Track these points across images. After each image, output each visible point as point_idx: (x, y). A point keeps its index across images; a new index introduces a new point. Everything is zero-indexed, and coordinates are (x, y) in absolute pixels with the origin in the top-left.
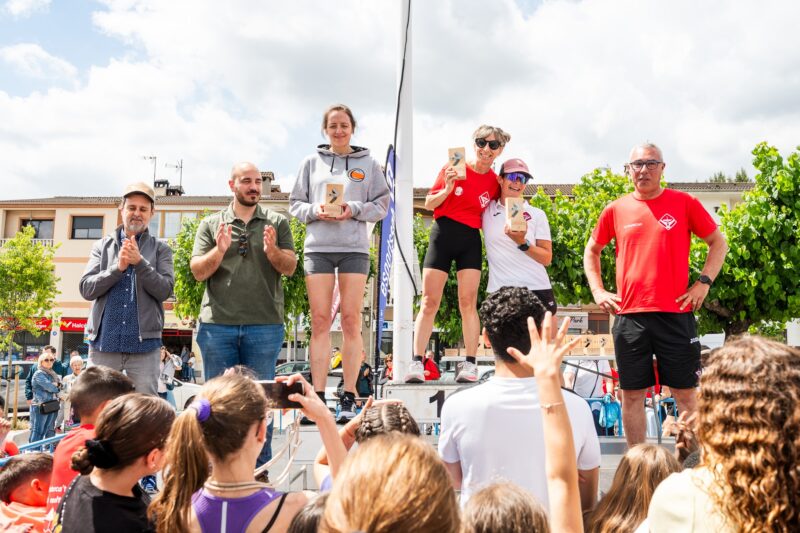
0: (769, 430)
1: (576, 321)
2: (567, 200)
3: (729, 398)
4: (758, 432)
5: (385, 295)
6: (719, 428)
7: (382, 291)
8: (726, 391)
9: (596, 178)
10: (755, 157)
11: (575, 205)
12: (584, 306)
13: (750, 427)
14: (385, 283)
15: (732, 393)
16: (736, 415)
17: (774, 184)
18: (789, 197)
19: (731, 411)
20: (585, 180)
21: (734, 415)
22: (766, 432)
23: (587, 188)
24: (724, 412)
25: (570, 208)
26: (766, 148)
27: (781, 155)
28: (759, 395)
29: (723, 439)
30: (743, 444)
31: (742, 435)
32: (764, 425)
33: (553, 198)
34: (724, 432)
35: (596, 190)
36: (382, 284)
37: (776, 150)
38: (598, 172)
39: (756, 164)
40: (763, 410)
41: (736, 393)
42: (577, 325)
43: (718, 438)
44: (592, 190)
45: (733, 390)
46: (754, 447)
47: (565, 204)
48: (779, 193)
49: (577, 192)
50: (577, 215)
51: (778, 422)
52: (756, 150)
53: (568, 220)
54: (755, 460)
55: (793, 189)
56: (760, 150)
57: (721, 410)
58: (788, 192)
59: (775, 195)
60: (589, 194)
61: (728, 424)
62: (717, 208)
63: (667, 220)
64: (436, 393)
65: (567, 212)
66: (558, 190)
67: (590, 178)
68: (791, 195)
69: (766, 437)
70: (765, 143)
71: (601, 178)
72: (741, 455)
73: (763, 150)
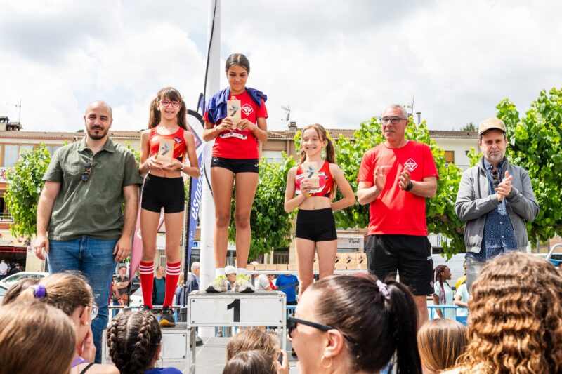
0: (534, 320)
1: (354, 242)
2: (348, 142)
3: (500, 294)
4: (524, 321)
5: (196, 218)
6: (489, 320)
7: (193, 215)
8: (496, 289)
9: (373, 124)
10: (498, 111)
11: (355, 146)
12: (361, 230)
13: (517, 316)
14: (196, 208)
15: (502, 289)
16: (506, 307)
17: (512, 133)
18: (524, 144)
19: (501, 304)
20: (363, 126)
21: (504, 307)
22: (531, 321)
23: (364, 132)
24: (494, 305)
25: (351, 149)
26: (507, 104)
27: (517, 110)
28: (525, 291)
29: (493, 328)
30: (511, 332)
31: (510, 324)
32: (530, 315)
33: (337, 140)
34: (493, 323)
35: (372, 134)
36: (193, 209)
37: (514, 106)
38: (375, 119)
39: (499, 117)
40: (529, 303)
41: (506, 289)
42: (355, 246)
43: (488, 328)
44: (368, 134)
45: (503, 287)
46: (521, 334)
47: (347, 145)
48: (516, 141)
49: (357, 136)
50: (356, 154)
51: (541, 313)
52: (500, 105)
53: (348, 159)
54: (522, 344)
55: (527, 137)
56: (502, 105)
57: (492, 305)
58: (524, 140)
59: (513, 143)
60: (366, 137)
61: (498, 316)
62: (467, 152)
63: (411, 163)
64: (233, 301)
65: (348, 152)
66: (341, 134)
67: (368, 125)
68: (526, 143)
69: (531, 326)
70: (507, 100)
71: (377, 125)
72: (509, 341)
73: (505, 105)
